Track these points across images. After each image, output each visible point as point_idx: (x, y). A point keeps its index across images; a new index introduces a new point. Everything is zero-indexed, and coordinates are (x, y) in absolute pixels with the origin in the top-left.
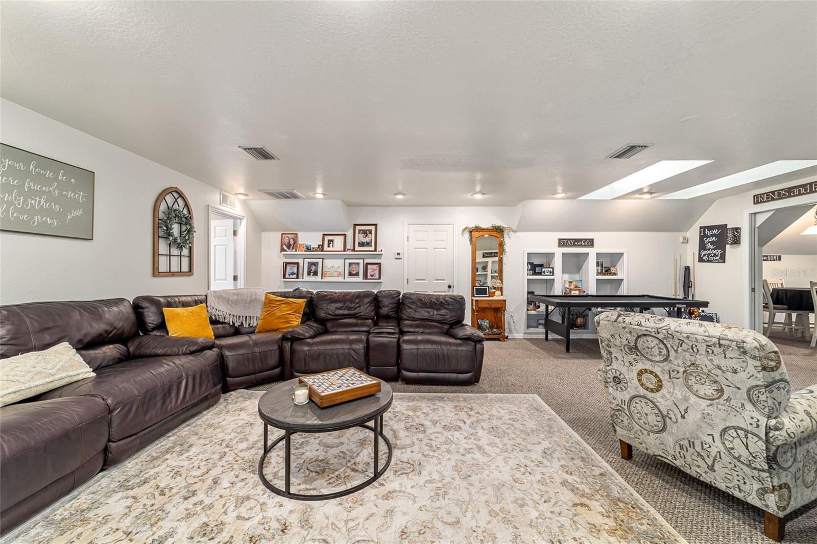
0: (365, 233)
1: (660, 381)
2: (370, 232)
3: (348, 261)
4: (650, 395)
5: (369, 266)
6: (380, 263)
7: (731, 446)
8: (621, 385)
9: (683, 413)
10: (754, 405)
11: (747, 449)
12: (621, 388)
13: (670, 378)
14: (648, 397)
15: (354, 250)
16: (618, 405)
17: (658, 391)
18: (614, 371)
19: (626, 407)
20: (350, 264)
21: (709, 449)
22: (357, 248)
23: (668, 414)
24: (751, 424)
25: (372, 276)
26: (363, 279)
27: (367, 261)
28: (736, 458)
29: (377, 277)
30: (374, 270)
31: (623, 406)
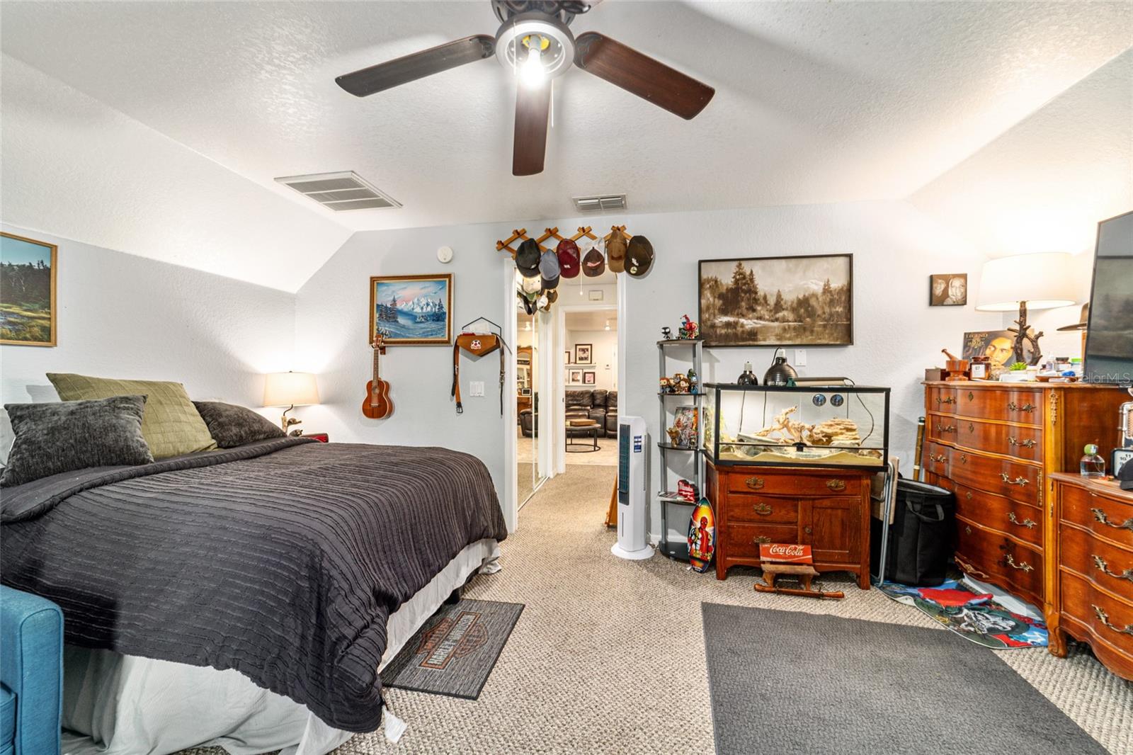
0: (584, 350)
2: (587, 350)
3: (571, 371)
5: (587, 375)
6: (595, 372)
15: (576, 363)
20: (573, 373)
22: (578, 362)
25: (589, 381)
26: (582, 383)
27: (585, 371)
29: (592, 382)
30: (590, 377)
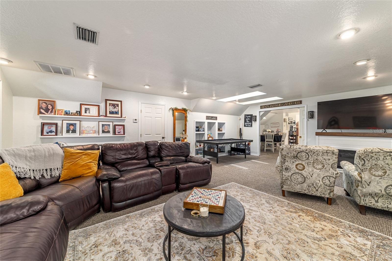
0: (114, 106)
1: (304, 166)
2: (118, 105)
3: (101, 123)
4: (300, 172)
5: (117, 127)
6: (124, 125)
7: (325, 182)
8: (288, 171)
9: (311, 175)
10: (332, 168)
11: (330, 181)
12: (288, 172)
13: (308, 165)
14: (299, 172)
15: (106, 116)
16: (286, 178)
17: (303, 170)
18: (285, 166)
19: (290, 178)
20: (103, 125)
21: (318, 185)
22: (108, 115)
23: (307, 177)
24: (332, 174)
25: (119, 133)
26: (113, 135)
27: (115, 123)
28: (326, 185)
29: (122, 133)
30: (120, 129)
31: (288, 178)
